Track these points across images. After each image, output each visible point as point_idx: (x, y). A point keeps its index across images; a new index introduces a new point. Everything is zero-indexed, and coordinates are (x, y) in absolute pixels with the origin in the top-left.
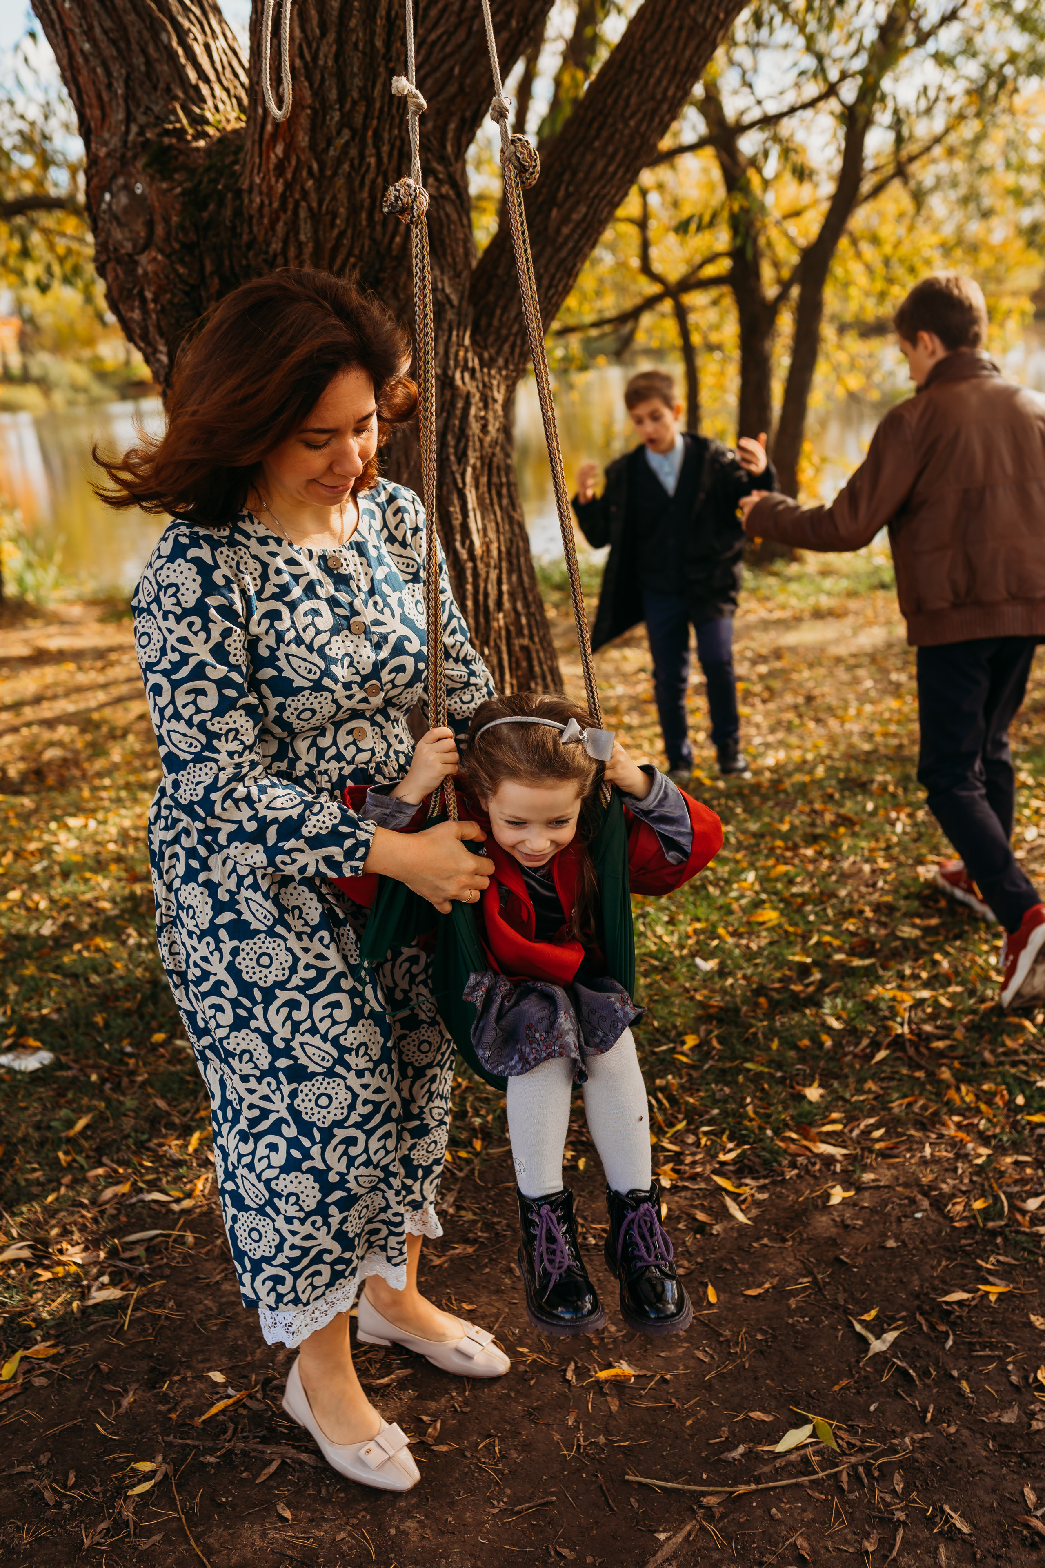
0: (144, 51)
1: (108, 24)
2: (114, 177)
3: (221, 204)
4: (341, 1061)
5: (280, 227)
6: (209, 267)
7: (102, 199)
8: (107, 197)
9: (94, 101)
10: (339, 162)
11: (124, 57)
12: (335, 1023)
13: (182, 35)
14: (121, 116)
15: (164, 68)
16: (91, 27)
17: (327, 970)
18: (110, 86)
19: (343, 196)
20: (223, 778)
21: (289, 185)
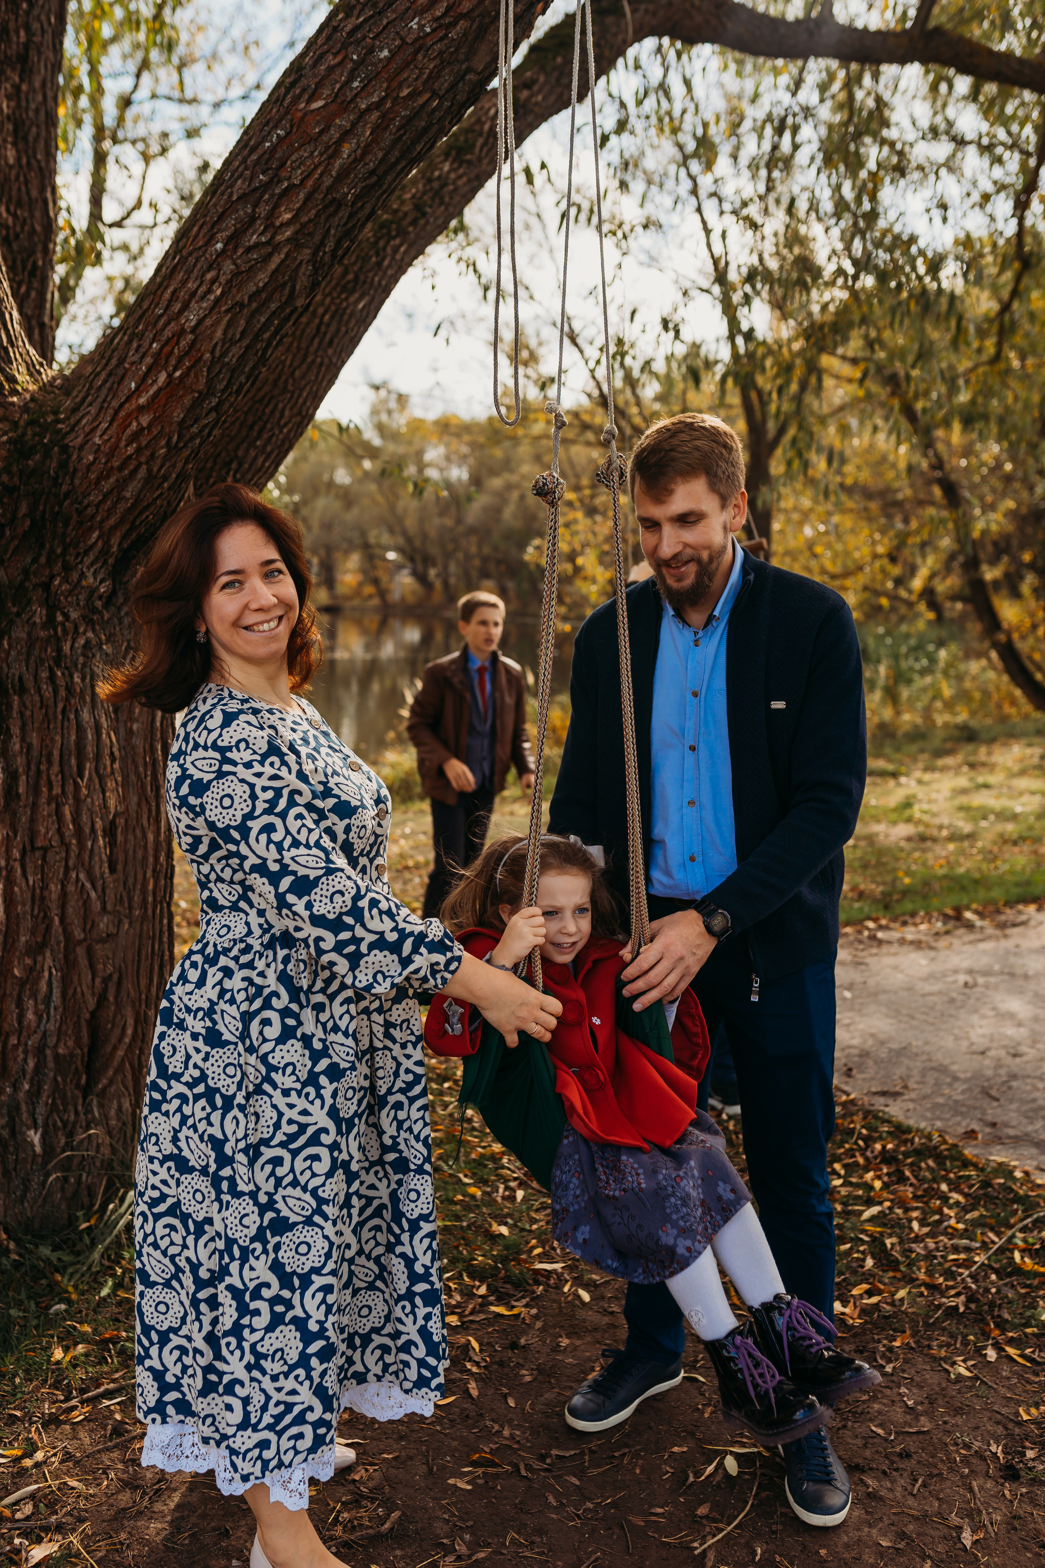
3: (47, 454)
4: (319, 1211)
6: (24, 509)
12: (314, 1175)
17: (308, 1125)
21: (139, 450)
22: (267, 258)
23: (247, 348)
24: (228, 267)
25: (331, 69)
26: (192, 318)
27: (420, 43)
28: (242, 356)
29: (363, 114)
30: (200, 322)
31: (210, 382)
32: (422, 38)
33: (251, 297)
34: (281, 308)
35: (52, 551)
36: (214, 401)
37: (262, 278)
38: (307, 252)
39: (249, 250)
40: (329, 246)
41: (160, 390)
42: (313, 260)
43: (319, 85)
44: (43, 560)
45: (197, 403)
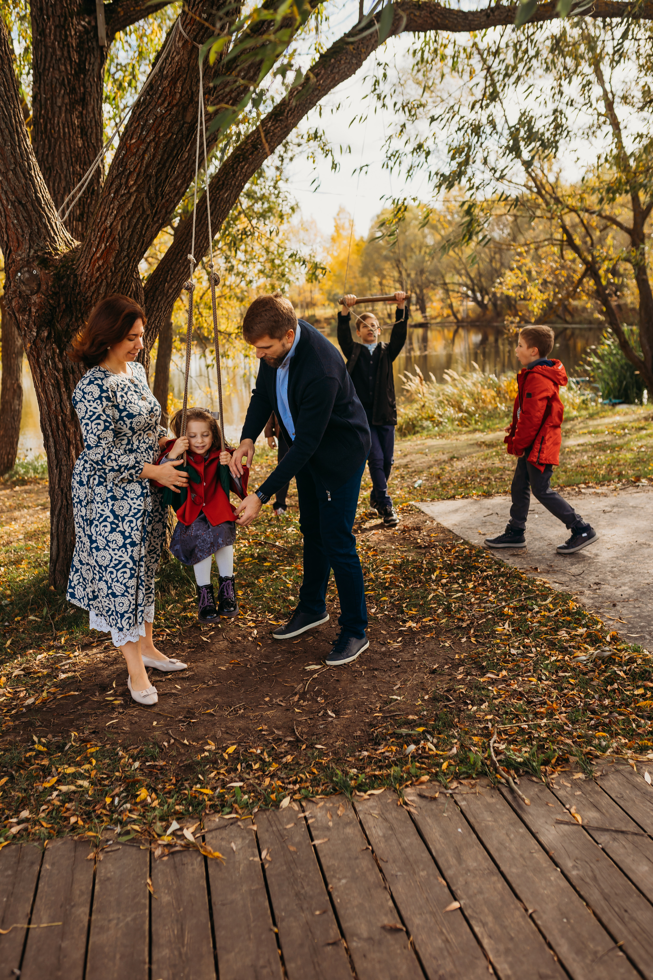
0: (37, 224)
1: (25, 215)
2: (23, 267)
3: (69, 279)
5: (92, 289)
6: (62, 301)
7: (17, 275)
8: (19, 274)
9: (15, 240)
10: (121, 268)
11: (30, 226)
13: (49, 219)
14: (27, 246)
15: (44, 230)
16: (18, 215)
18: (23, 236)
19: (119, 279)
20: (106, 452)
21: (101, 274)
22: (129, 199)
23: (133, 232)
24: (116, 203)
25: (135, 128)
26: (108, 223)
27: (162, 117)
28: (131, 235)
29: (149, 144)
30: (111, 224)
31: (121, 246)
32: (162, 115)
33: (128, 213)
34: (141, 215)
35: (77, 316)
36: (125, 253)
37: (129, 206)
38: (144, 195)
39: (122, 196)
40: (152, 191)
41: (103, 251)
42: (147, 196)
43: (132, 134)
44: (74, 320)
45: (118, 255)
